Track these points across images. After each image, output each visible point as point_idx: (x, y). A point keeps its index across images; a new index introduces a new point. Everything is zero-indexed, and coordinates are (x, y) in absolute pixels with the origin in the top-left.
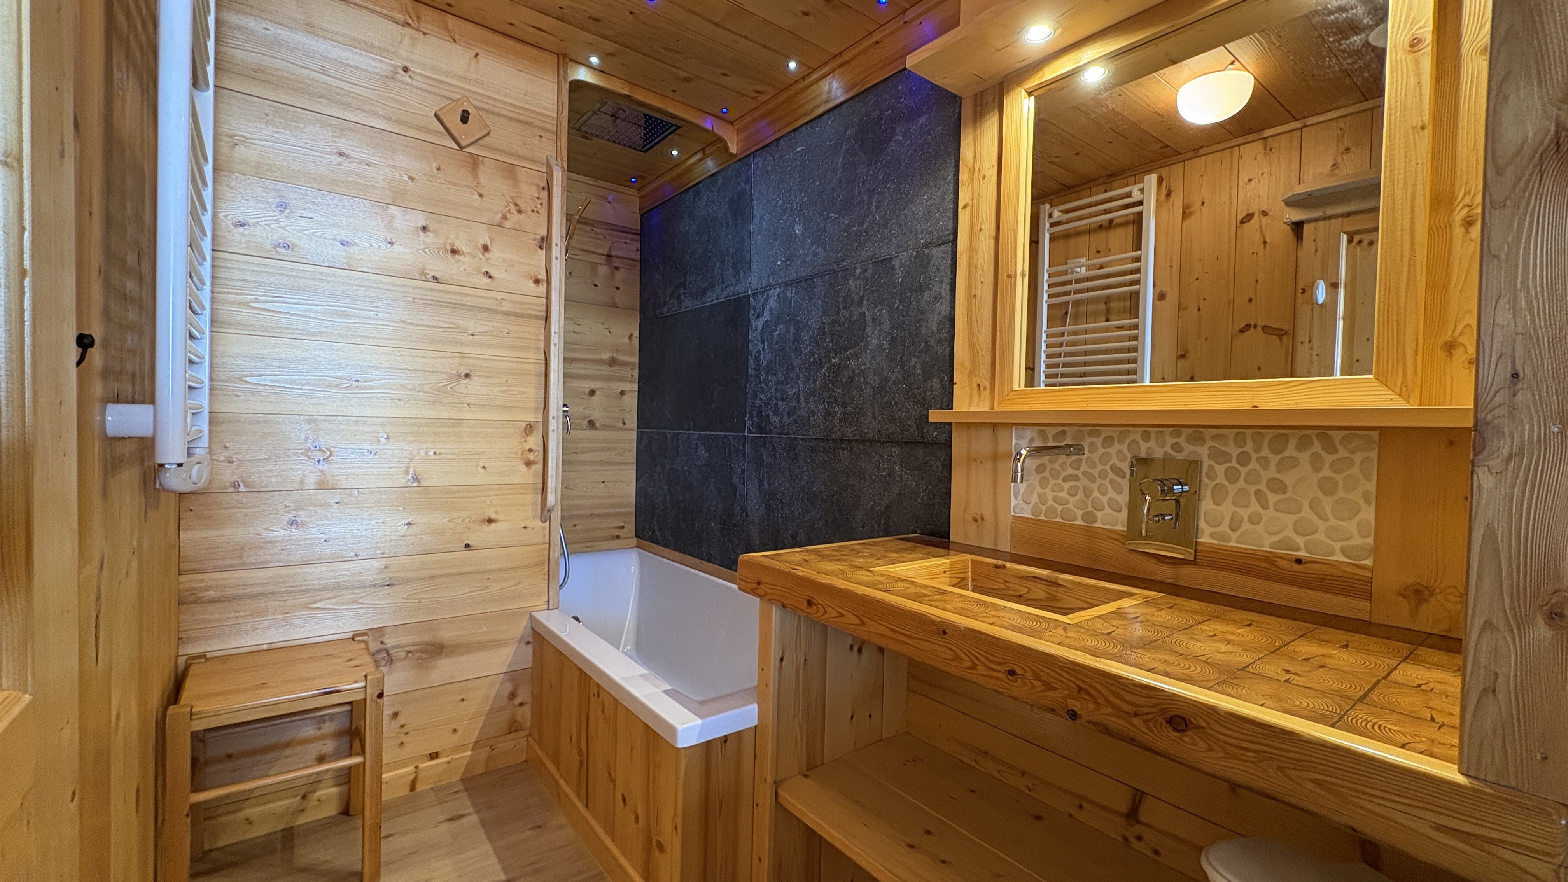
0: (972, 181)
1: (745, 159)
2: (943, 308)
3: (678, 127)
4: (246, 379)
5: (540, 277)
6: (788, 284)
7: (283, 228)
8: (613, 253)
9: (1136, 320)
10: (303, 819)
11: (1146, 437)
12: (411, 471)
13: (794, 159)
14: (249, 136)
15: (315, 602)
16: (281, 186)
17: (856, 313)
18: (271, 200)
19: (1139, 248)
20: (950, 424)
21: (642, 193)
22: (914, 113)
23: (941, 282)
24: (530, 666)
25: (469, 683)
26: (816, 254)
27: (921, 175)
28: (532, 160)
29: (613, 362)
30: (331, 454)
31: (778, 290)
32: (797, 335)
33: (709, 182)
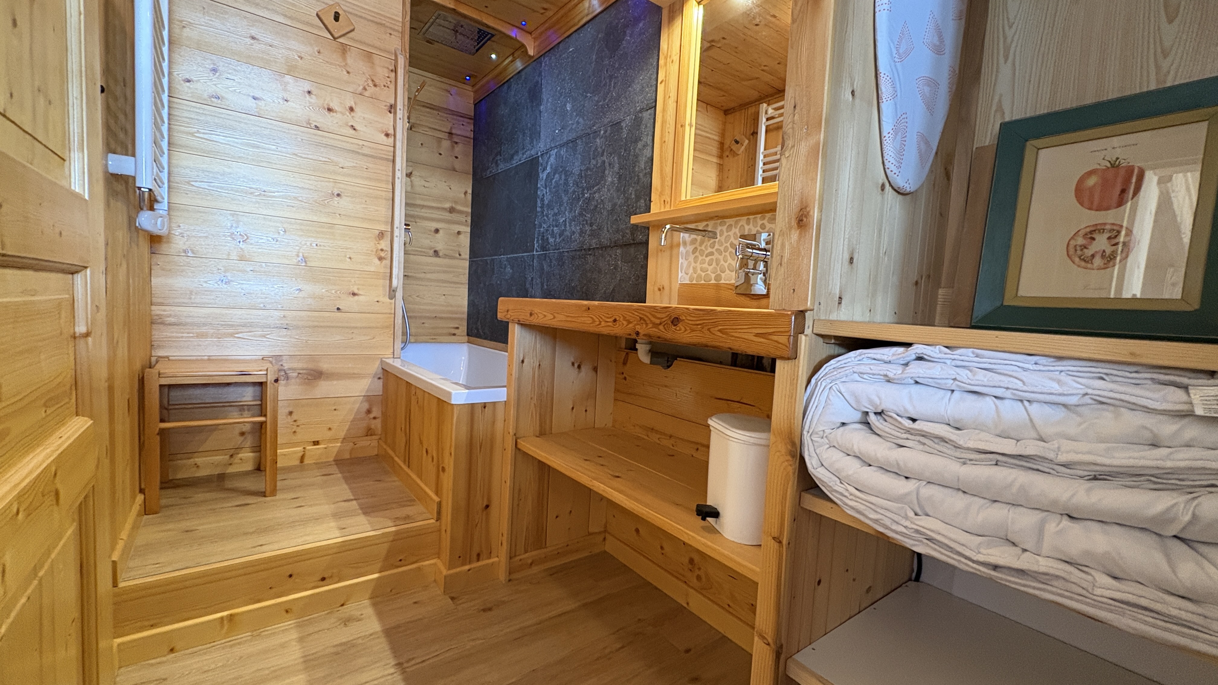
0: (666, 64)
1: (538, 60)
2: (647, 152)
3: (493, 36)
4: (192, 183)
5: (389, 132)
6: (562, 146)
7: (215, 85)
8: (454, 131)
10: (231, 470)
12: (301, 255)
13: (568, 57)
14: (192, 21)
15: (237, 334)
16: (214, 57)
17: (600, 161)
18: (207, 66)
20: (649, 222)
21: (475, 89)
22: (637, 20)
23: (647, 135)
24: (381, 394)
25: (340, 399)
26: (578, 123)
27: (639, 63)
28: (385, 51)
29: (452, 210)
30: (248, 238)
31: (556, 150)
32: (566, 180)
33: (516, 77)
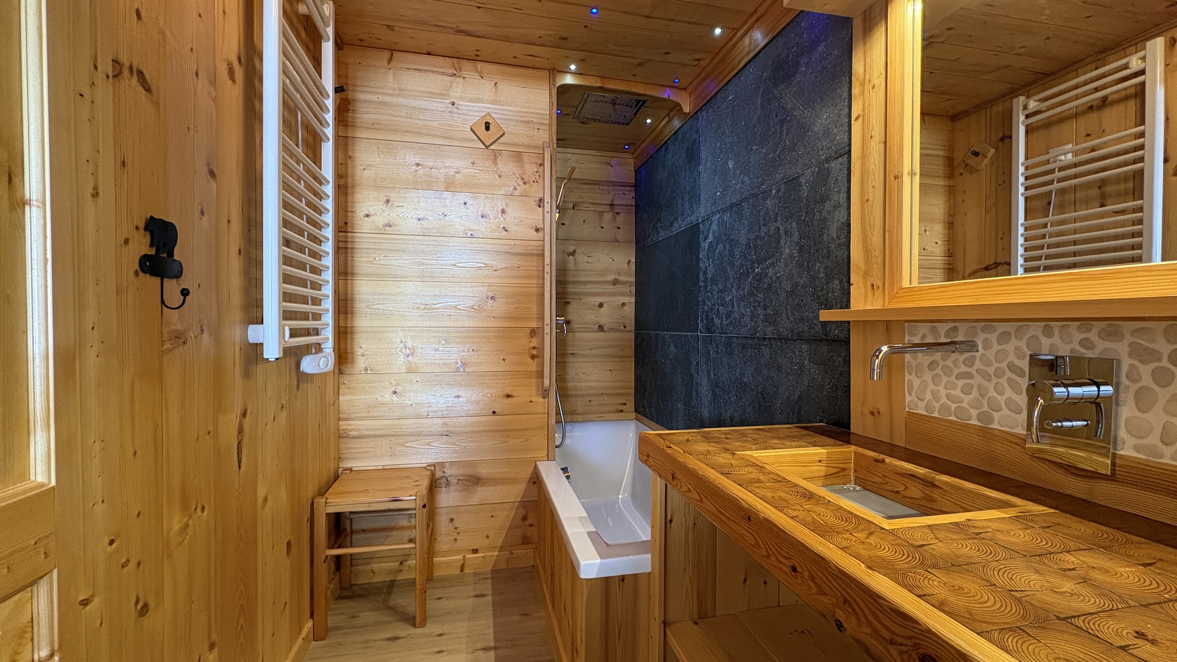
0: (862, 93)
1: (694, 116)
2: (840, 215)
3: (645, 102)
5: (539, 226)
6: (724, 211)
7: (388, 214)
8: (615, 202)
9: (1141, 201)
11: (1048, 332)
12: (459, 361)
13: (728, 107)
15: (408, 443)
16: (387, 190)
17: (772, 228)
18: (382, 199)
19: (1142, 122)
20: (849, 322)
21: (634, 156)
22: (814, 44)
24: (536, 499)
25: (496, 505)
26: (743, 182)
27: (821, 98)
28: (533, 147)
29: (615, 282)
30: (415, 351)
31: (718, 216)
32: (731, 251)
33: (673, 138)
